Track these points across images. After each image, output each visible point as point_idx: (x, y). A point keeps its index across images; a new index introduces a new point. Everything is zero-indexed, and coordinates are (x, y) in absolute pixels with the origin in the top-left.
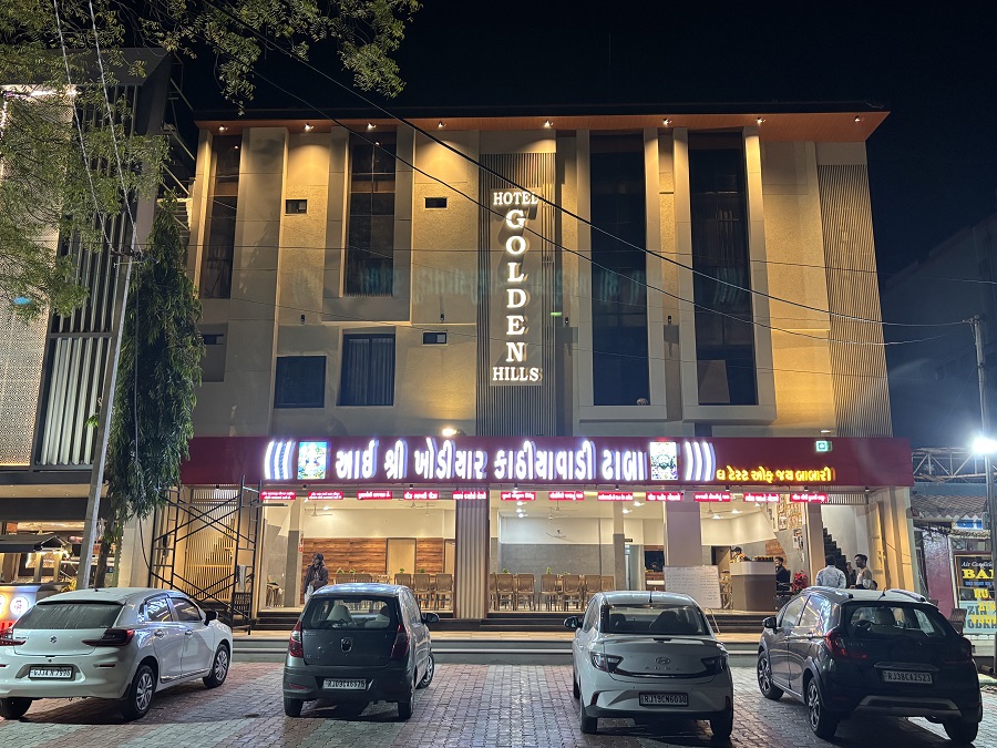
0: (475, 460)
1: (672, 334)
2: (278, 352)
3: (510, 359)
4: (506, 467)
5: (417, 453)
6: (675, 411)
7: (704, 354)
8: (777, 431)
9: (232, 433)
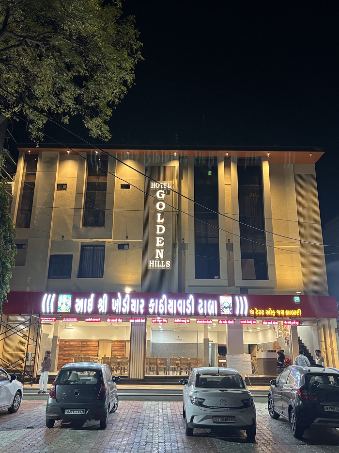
0: (140, 303)
1: (230, 247)
2: (51, 252)
3: (157, 257)
4: (155, 307)
5: (113, 300)
6: (231, 282)
7: (244, 256)
8: (277, 292)
9: (28, 290)
